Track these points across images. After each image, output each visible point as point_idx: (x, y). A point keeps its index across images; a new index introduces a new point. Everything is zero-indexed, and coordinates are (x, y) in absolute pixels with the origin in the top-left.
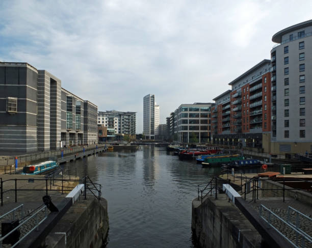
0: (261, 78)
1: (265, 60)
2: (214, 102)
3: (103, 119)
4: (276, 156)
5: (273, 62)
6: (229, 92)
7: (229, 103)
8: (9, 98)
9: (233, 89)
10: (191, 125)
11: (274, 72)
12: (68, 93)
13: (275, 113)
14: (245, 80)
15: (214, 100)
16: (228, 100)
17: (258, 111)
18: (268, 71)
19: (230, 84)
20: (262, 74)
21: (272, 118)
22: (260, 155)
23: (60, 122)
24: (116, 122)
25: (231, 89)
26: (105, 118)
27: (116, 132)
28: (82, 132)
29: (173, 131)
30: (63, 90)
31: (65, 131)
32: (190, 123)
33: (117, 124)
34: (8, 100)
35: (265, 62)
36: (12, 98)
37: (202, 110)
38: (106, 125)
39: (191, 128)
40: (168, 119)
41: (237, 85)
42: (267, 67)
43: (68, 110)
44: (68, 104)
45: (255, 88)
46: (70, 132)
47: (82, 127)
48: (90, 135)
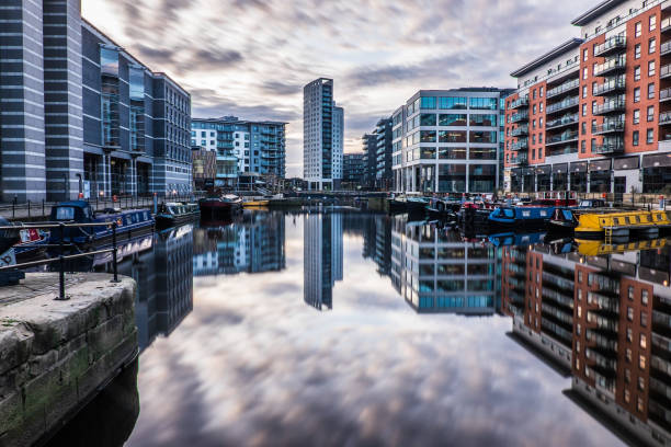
3: (203, 134)
9: (519, 87)
10: (443, 145)
12: (104, 40)
23: (81, 119)
24: (237, 144)
26: (208, 132)
27: (239, 167)
28: (145, 158)
30: (88, 28)
31: (96, 150)
33: (242, 148)
38: (212, 150)
41: (530, 78)
46: (113, 154)
47: (148, 145)
48: (171, 169)
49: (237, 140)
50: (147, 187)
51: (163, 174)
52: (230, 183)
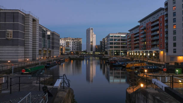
0: (158, 18)
1: (161, 8)
2: (129, 32)
4: (168, 64)
5: (165, 9)
6: (138, 27)
7: (138, 33)
8: (8, 30)
9: (141, 25)
10: (115, 45)
11: (167, 15)
12: (43, 27)
13: (167, 38)
14: (148, 20)
15: (129, 31)
16: (138, 31)
17: (157, 37)
18: (163, 14)
19: (138, 22)
20: (159, 16)
21: (165, 41)
22: (159, 63)
23: (38, 44)
24: (70, 44)
25: (139, 25)
27: (70, 50)
28: (50, 49)
29: (104, 49)
30: (40, 26)
31: (41, 49)
32: (115, 44)
33: (71, 45)
34: (7, 31)
35: (161, 9)
36: (9, 30)
37: (121, 37)
38: (65, 46)
39: (115, 47)
40: (101, 42)
41: (143, 22)
42: (162, 12)
43: (43, 37)
44: (43, 33)
45: (154, 24)
47: (51, 47)
48: (55, 51)
49: (70, 43)
50: (50, 55)
51: (54, 53)
52: (68, 54)
